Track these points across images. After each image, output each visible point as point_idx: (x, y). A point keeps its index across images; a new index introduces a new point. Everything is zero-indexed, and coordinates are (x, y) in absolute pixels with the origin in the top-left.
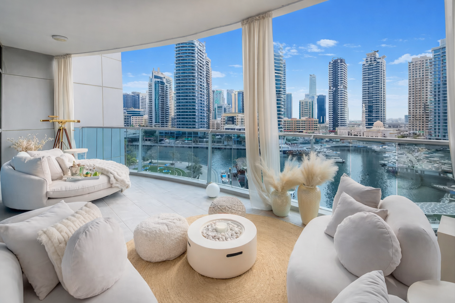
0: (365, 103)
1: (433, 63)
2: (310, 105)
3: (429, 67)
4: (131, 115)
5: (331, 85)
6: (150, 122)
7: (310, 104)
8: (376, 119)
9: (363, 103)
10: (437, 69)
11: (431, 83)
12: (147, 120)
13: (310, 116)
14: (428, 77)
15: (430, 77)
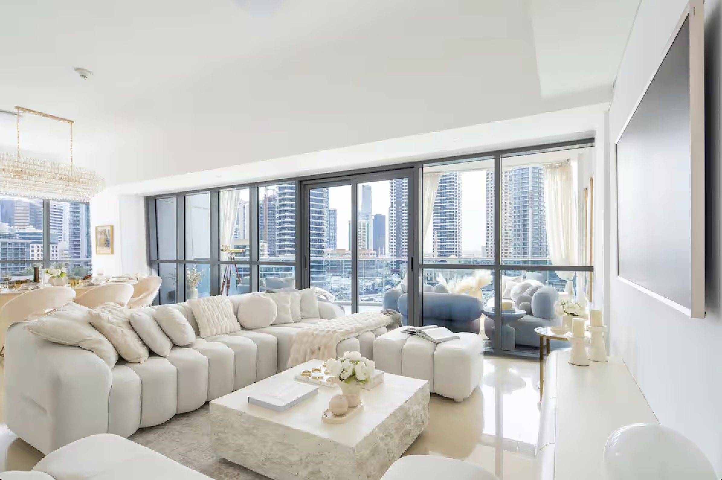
0: (437, 229)
1: (513, 176)
2: (365, 229)
3: (509, 182)
4: (30, 241)
5: (394, 201)
6: (76, 255)
7: (365, 226)
8: (450, 252)
9: (434, 229)
10: (517, 185)
11: (510, 203)
12: (67, 252)
13: (364, 246)
14: (507, 196)
15: (509, 195)
